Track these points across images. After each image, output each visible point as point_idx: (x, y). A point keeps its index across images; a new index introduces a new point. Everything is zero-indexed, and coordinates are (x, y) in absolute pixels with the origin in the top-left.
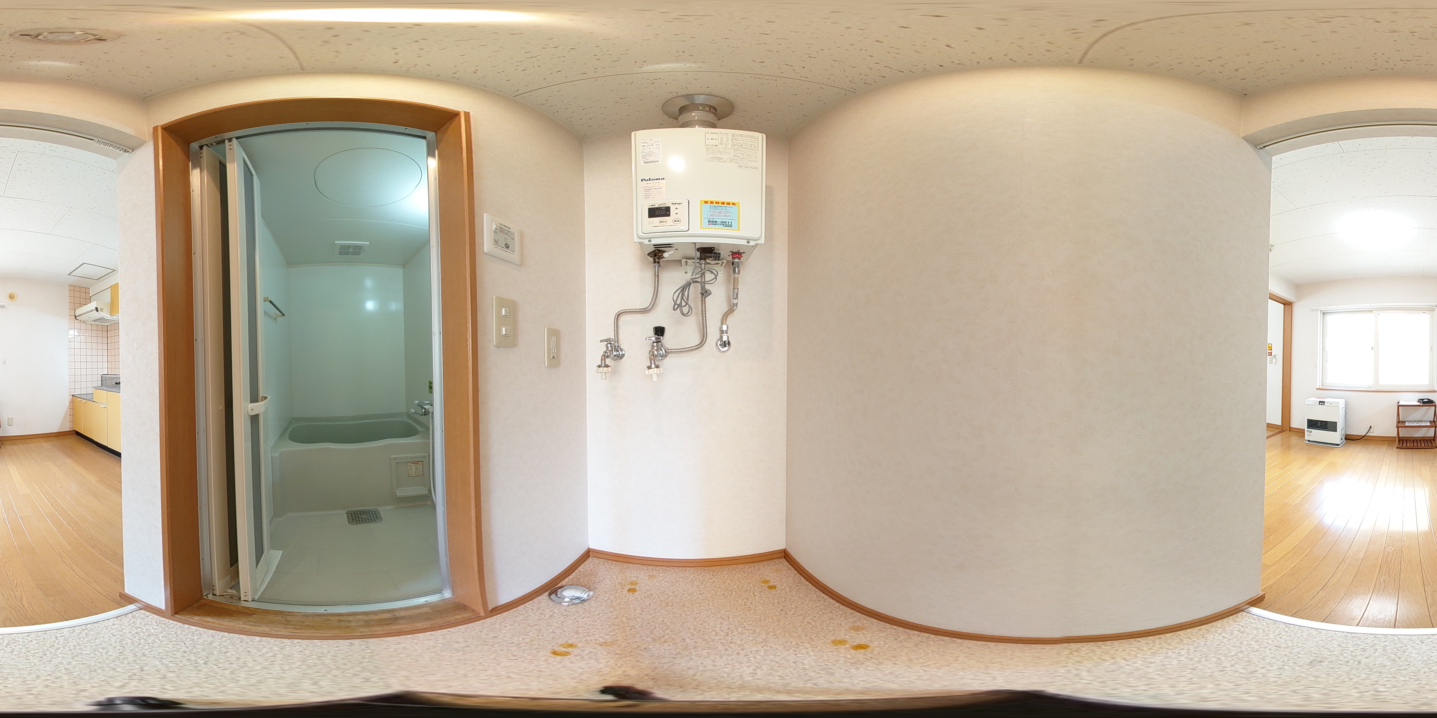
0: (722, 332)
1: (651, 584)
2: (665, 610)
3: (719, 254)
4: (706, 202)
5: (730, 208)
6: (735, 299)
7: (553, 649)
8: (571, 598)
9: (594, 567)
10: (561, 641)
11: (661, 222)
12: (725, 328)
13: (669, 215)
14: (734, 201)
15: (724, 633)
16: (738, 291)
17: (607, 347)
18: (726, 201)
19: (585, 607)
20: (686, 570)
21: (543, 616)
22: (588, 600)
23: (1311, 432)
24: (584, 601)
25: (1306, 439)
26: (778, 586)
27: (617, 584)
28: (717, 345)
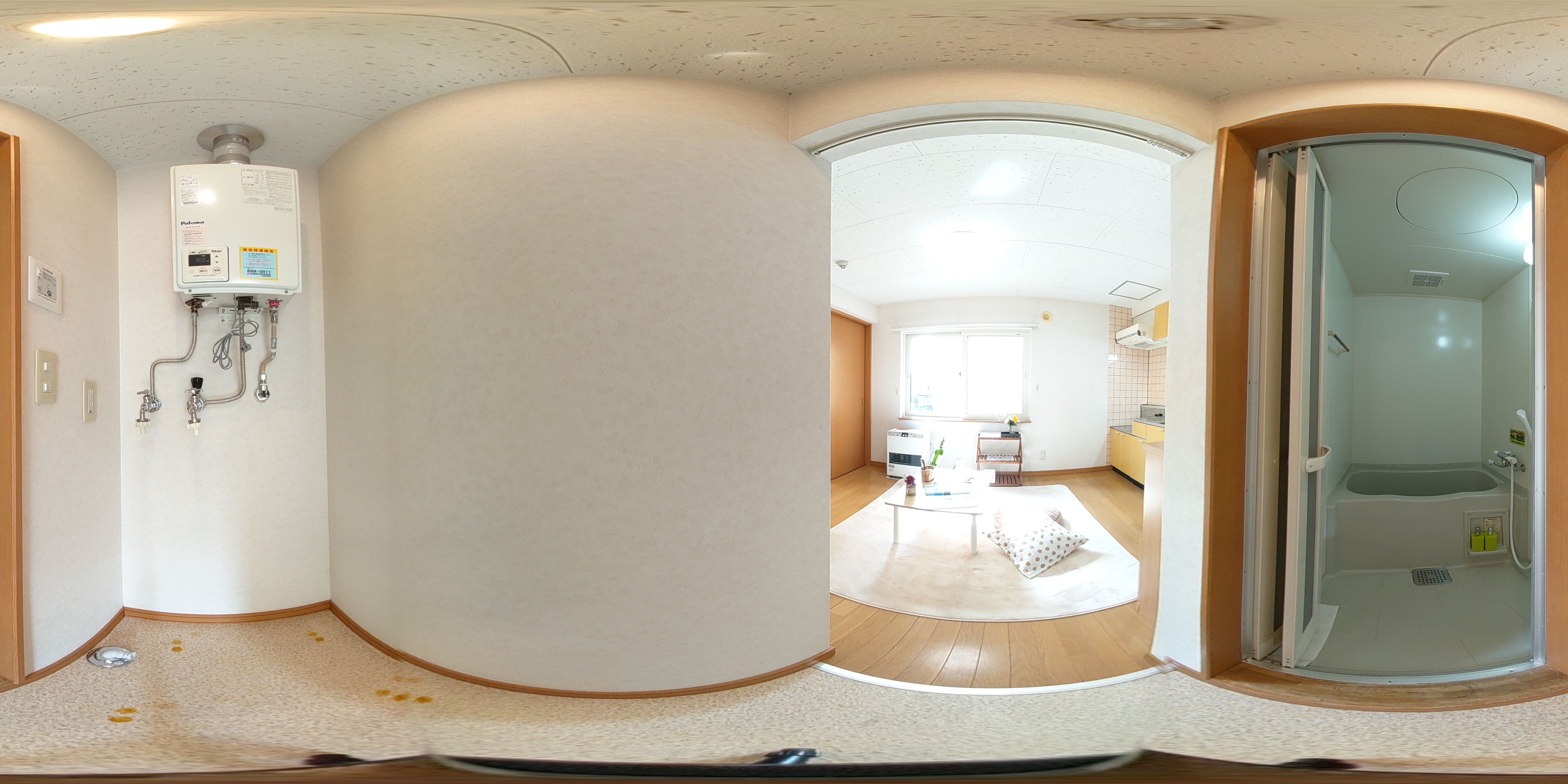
0: (261, 382)
1: (196, 643)
2: (216, 668)
3: (257, 303)
4: (245, 250)
5: (268, 256)
6: (273, 348)
7: (109, 716)
8: (113, 660)
9: (132, 627)
10: (116, 706)
11: (201, 271)
12: (263, 377)
13: (209, 264)
14: (272, 248)
15: (279, 688)
16: (276, 341)
17: (145, 400)
18: (264, 247)
19: (130, 669)
20: (230, 626)
21: (86, 681)
22: (131, 661)
23: (893, 466)
24: (128, 662)
25: (888, 474)
26: (325, 638)
27: (159, 643)
28: (255, 394)
